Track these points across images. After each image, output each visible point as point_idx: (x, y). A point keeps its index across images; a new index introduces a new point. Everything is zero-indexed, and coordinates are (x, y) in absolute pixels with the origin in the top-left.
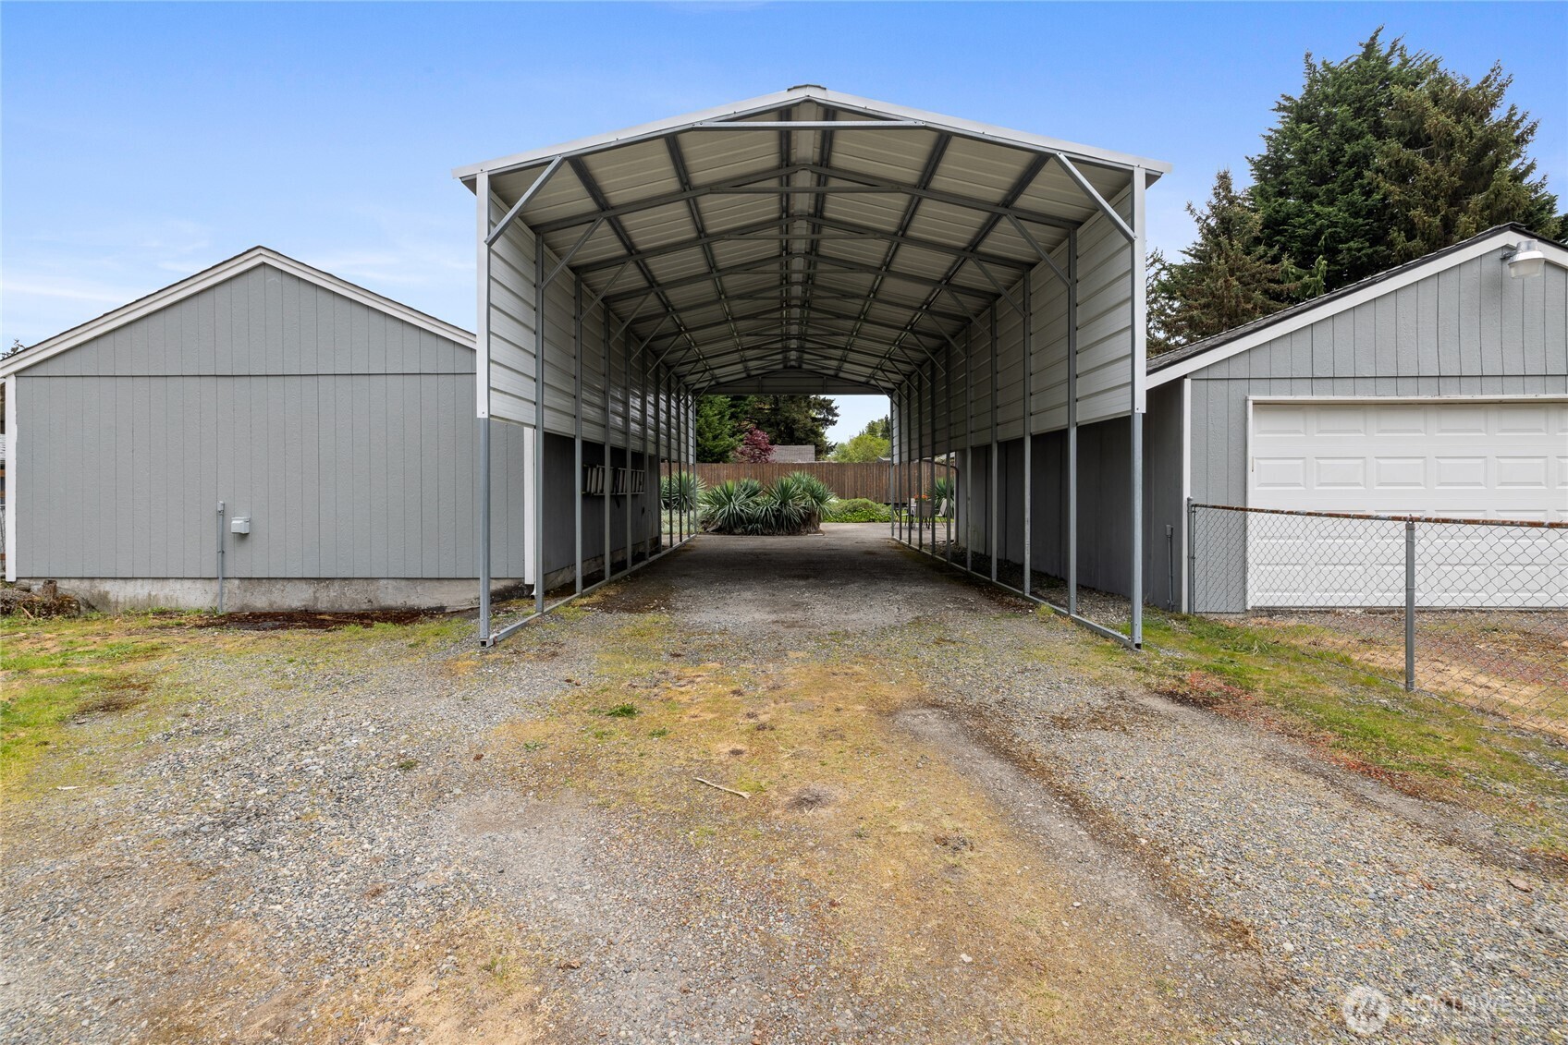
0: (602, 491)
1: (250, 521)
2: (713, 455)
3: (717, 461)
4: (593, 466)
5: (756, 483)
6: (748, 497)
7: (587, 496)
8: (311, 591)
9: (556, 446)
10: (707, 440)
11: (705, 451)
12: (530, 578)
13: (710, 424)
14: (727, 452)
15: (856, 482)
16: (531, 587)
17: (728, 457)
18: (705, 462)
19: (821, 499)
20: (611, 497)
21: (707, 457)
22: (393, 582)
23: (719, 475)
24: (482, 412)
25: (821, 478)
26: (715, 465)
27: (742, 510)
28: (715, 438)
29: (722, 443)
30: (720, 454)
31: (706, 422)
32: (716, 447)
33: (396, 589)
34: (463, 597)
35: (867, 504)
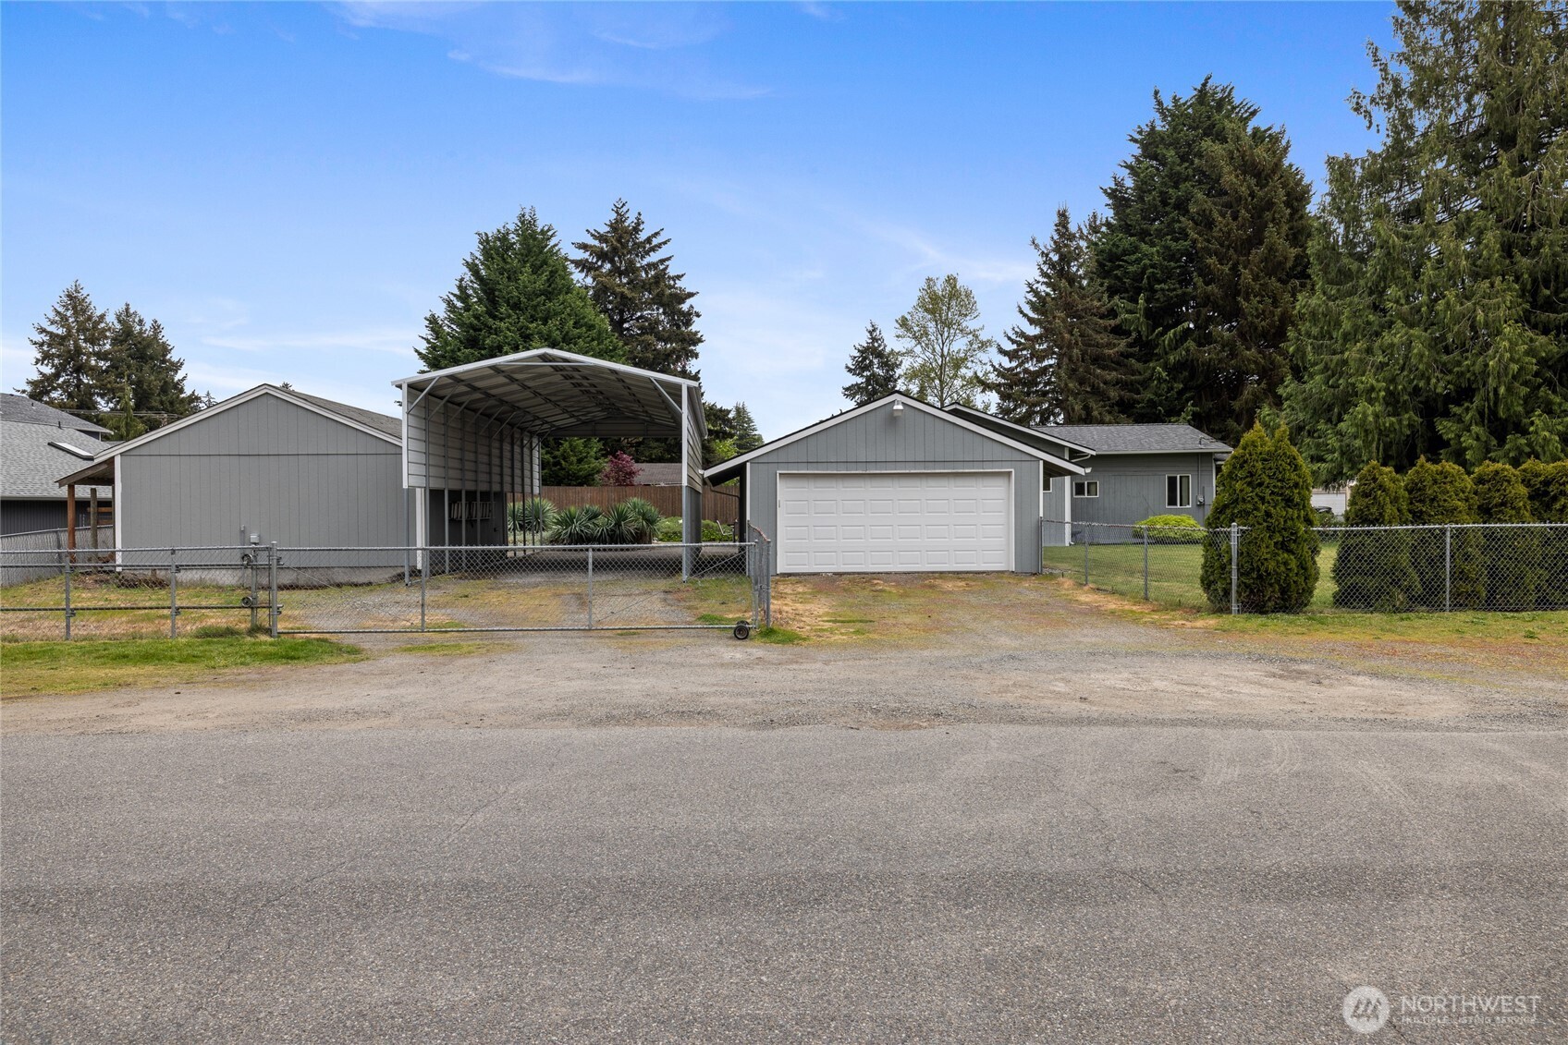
0: (461, 517)
1: (259, 536)
2: (578, 478)
3: (581, 484)
4: (455, 503)
5: (596, 508)
6: (590, 519)
7: (451, 520)
8: (295, 574)
9: (435, 496)
10: (572, 464)
11: (569, 475)
12: (419, 566)
13: (575, 448)
14: (593, 475)
15: (715, 504)
16: (420, 571)
17: (594, 480)
18: (569, 485)
19: (651, 521)
20: (466, 521)
21: (571, 480)
22: (343, 569)
23: (582, 498)
24: (405, 486)
25: (655, 504)
26: (579, 488)
27: (582, 531)
28: (580, 461)
29: (586, 466)
30: (585, 477)
31: (571, 445)
32: (580, 470)
33: (345, 573)
34: (381, 577)
35: (708, 525)
